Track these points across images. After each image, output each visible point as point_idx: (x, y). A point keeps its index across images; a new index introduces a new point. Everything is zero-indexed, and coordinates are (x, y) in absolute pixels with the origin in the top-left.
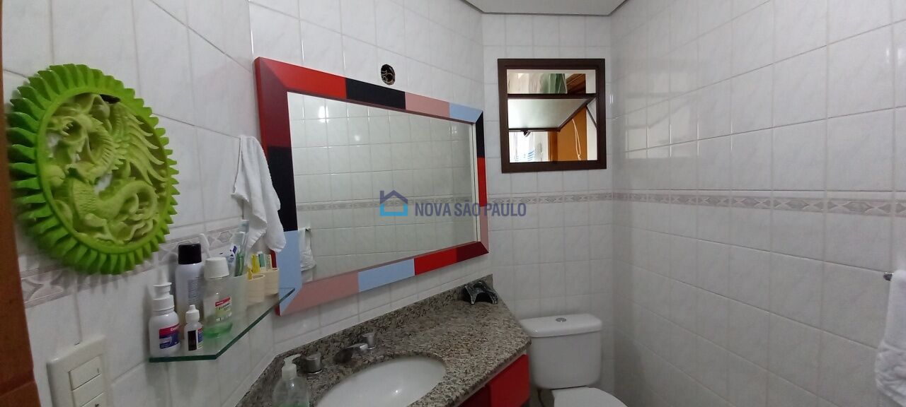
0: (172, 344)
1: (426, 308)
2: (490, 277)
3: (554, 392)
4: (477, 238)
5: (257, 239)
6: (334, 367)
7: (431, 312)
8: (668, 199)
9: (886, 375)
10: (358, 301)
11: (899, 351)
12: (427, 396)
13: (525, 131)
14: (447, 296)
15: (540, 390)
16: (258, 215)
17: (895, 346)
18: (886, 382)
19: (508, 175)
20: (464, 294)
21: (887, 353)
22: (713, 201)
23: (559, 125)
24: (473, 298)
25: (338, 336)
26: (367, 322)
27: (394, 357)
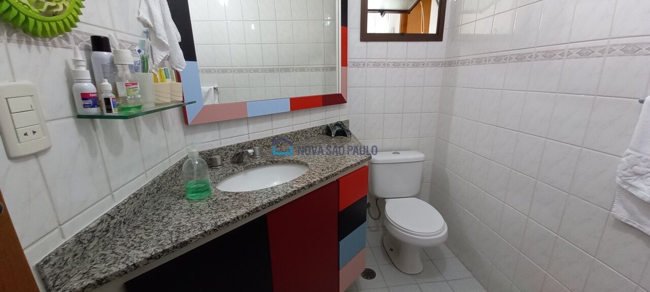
0: (93, 107)
1: (299, 136)
2: (347, 122)
3: (386, 200)
4: (338, 90)
5: (163, 58)
6: (231, 165)
7: (302, 140)
8: (486, 61)
9: (625, 172)
10: (248, 124)
11: (639, 155)
12: (293, 180)
13: (382, 12)
14: (314, 130)
15: (377, 199)
16: (161, 38)
17: (637, 151)
18: (624, 178)
19: (364, 44)
20: (328, 131)
21: (628, 157)
22: (520, 58)
23: (409, 8)
24: (334, 132)
25: (234, 146)
26: (255, 140)
27: (273, 162)
